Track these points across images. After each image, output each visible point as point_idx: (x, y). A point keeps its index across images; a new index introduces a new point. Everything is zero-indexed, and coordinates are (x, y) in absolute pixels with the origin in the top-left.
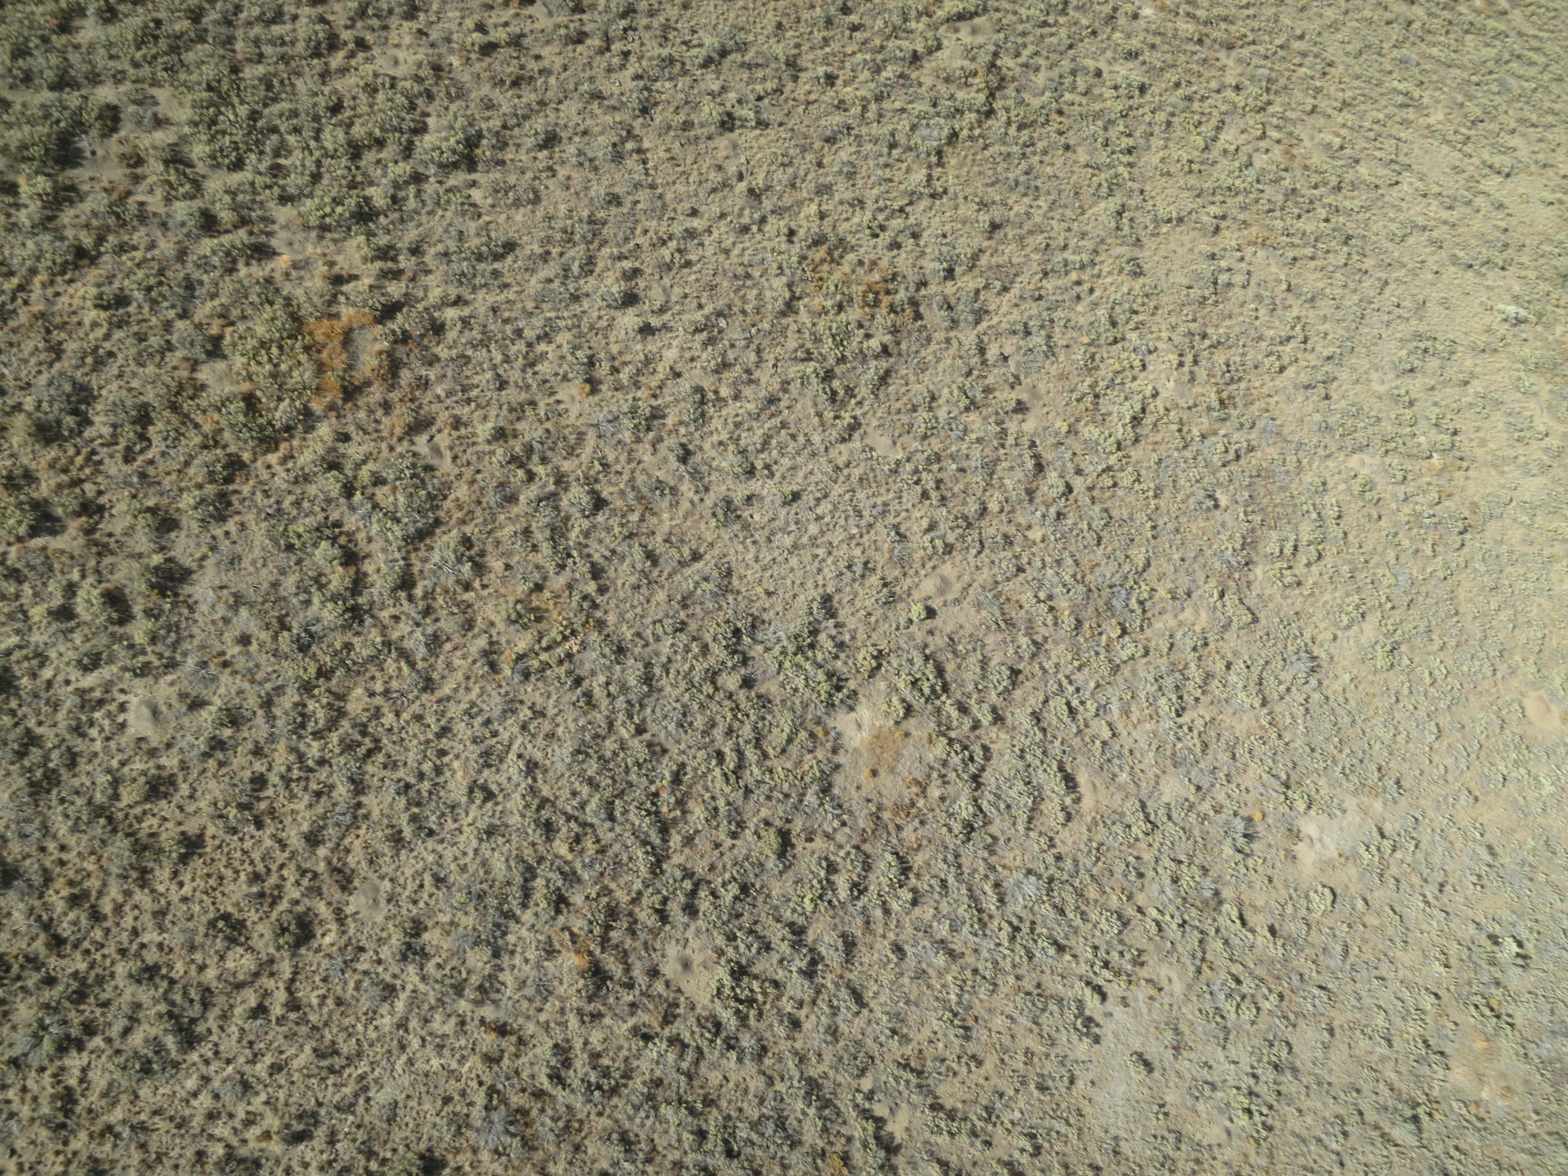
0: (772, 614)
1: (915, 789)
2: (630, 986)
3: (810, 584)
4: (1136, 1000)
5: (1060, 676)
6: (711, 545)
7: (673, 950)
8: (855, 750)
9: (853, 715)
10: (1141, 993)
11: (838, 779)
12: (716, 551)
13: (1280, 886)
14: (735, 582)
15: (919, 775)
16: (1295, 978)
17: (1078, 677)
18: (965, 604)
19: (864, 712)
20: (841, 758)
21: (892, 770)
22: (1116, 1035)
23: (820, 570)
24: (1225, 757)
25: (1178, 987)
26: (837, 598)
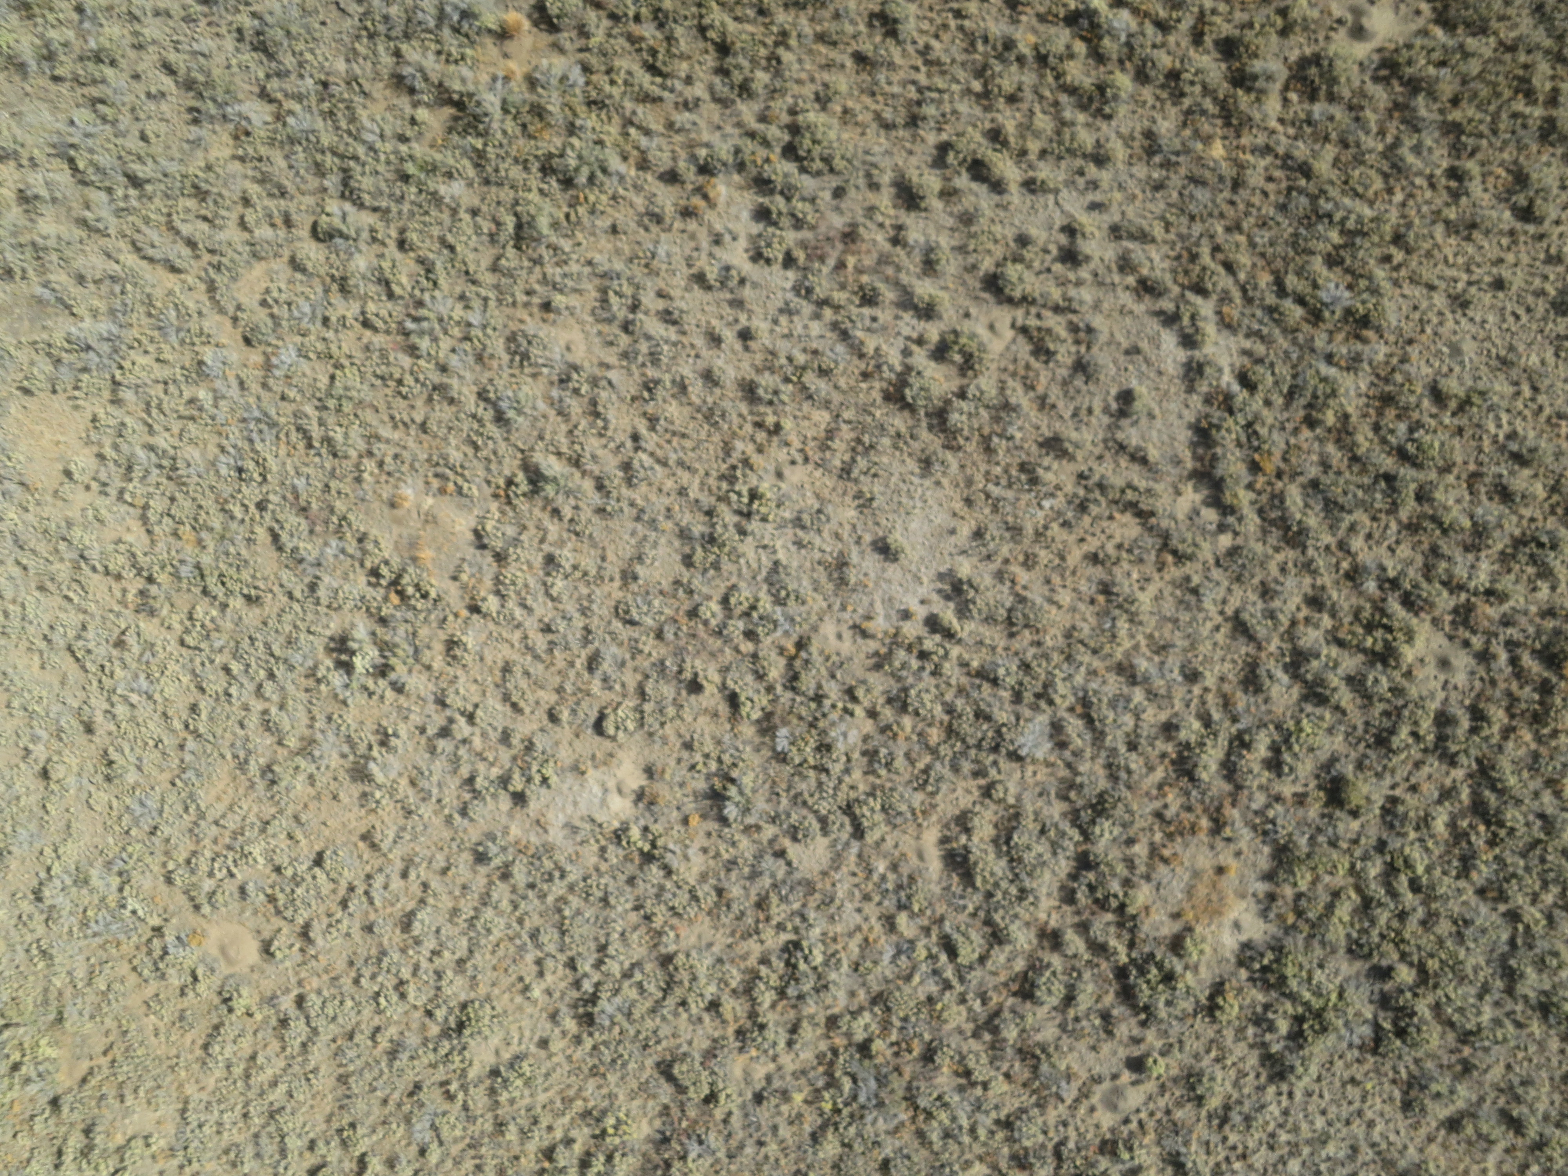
0: (1349, 1056)
1: (1166, 853)
2: (1511, 645)
3: (1298, 1095)
4: (887, 617)
5: (959, 988)
6: (1430, 1139)
7: (1460, 679)
8: (1243, 896)
9: (1244, 938)
10: (880, 624)
11: (1264, 862)
12: (1423, 1132)
13: (673, 739)
14: (1397, 1094)
15: (1162, 870)
16: (669, 636)
17: (933, 988)
18: (1084, 1075)
19: (1230, 942)
20: (1262, 888)
21: (1196, 874)
22: (918, 580)
23: (1286, 1113)
24: (735, 891)
25: (829, 629)
26: (1263, 1079)
